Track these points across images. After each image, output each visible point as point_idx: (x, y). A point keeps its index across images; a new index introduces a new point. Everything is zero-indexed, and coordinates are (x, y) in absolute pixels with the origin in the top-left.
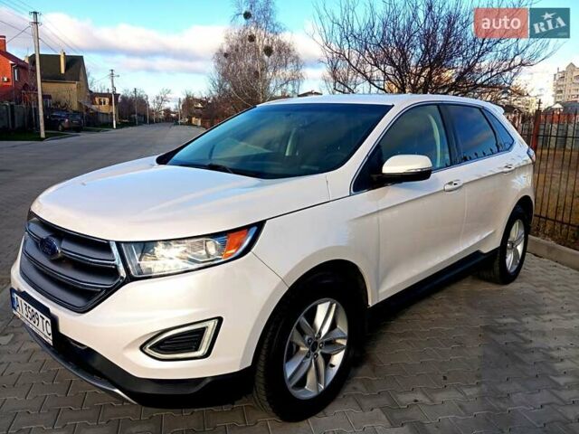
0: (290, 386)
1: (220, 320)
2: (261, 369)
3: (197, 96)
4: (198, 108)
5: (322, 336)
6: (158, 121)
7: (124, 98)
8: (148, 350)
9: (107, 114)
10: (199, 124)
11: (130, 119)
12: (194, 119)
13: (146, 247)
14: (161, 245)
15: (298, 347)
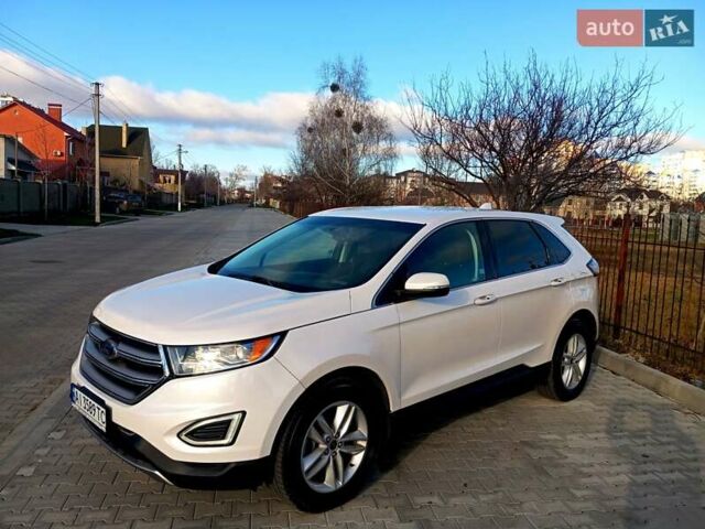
0: (307, 478)
1: (244, 413)
2: (279, 459)
3: (276, 174)
4: (276, 188)
5: (342, 435)
6: (231, 202)
7: (193, 175)
8: (183, 437)
9: (172, 194)
10: (278, 206)
11: (198, 199)
12: (271, 200)
13: (188, 351)
14: (201, 349)
15: (317, 445)
